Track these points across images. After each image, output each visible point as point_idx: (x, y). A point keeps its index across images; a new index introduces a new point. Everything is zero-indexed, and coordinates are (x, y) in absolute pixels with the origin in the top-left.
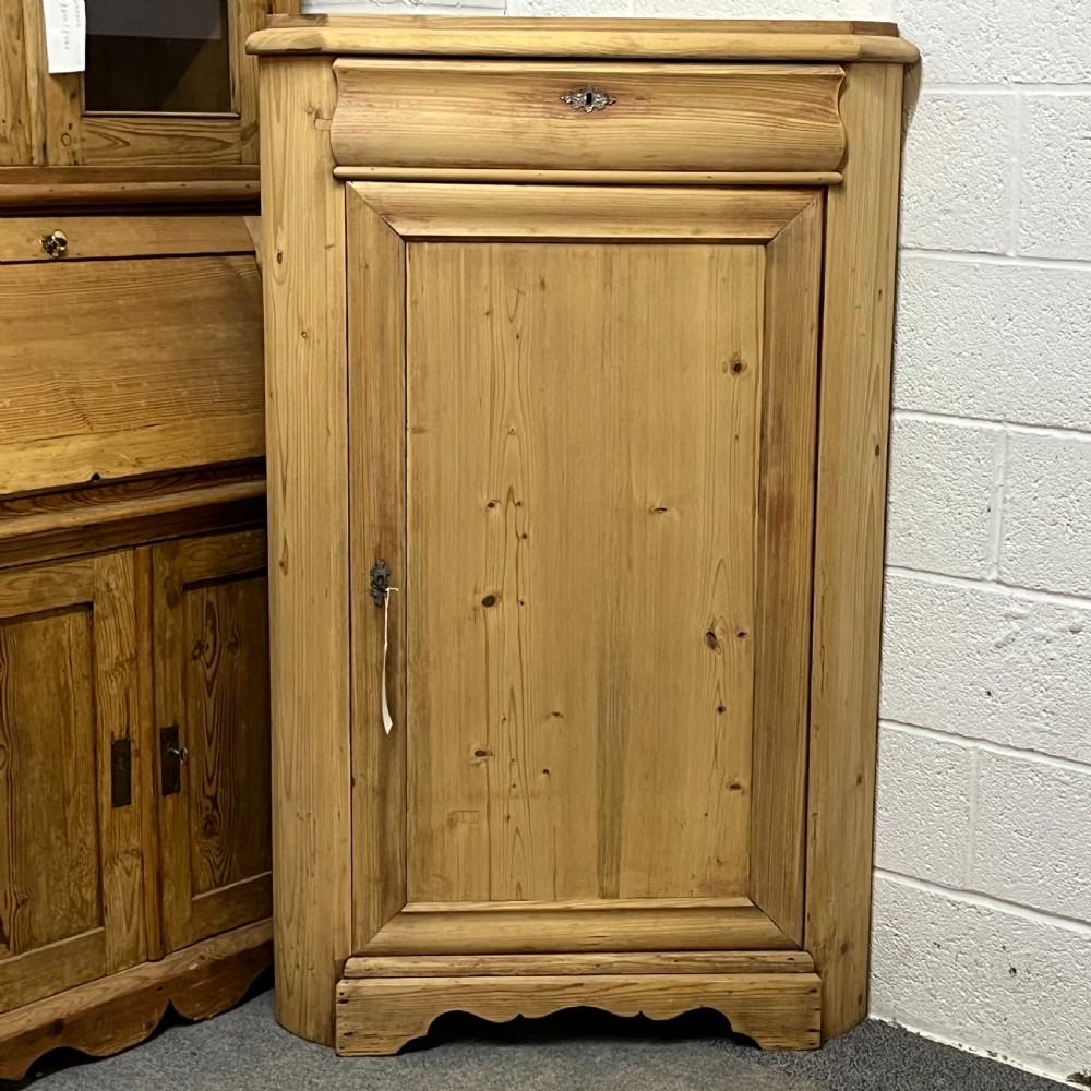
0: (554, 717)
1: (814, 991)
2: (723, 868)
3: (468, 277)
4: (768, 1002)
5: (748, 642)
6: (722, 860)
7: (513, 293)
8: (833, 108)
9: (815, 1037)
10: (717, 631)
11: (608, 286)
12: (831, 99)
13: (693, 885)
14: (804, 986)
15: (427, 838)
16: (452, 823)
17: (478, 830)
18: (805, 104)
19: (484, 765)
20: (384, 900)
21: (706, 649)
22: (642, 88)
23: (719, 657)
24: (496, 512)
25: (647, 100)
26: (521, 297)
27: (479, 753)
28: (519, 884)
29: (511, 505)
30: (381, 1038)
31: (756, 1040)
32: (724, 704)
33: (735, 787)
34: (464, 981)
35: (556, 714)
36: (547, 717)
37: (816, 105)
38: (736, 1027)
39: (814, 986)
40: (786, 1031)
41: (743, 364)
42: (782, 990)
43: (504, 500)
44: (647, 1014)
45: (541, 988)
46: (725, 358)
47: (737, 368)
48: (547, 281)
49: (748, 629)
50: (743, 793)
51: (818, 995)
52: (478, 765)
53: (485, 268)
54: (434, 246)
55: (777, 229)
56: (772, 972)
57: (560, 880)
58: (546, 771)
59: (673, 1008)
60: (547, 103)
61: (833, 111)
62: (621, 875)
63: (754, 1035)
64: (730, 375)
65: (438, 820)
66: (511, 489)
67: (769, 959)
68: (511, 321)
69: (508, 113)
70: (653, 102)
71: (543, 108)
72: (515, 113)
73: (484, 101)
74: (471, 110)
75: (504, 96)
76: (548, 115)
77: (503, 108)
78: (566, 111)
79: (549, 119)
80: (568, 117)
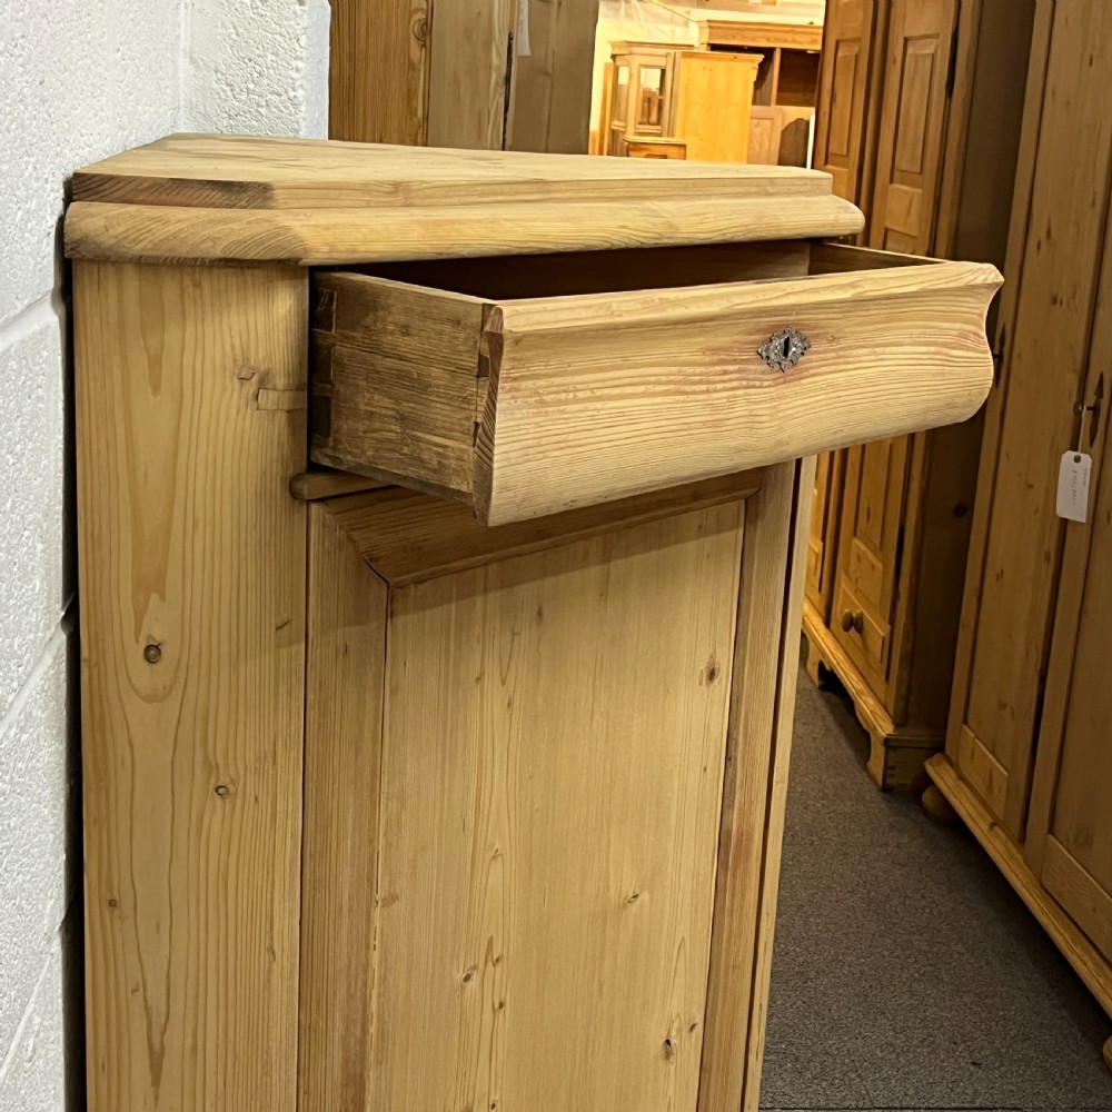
24: (473, 983)
29: (490, 964)
43: (481, 963)
60: (743, 361)
66: (490, 942)
69: (703, 387)
70: (844, 344)
71: (739, 371)
72: (711, 387)
73: (675, 369)
74: (663, 388)
75: (698, 358)
76: (744, 383)
77: (697, 378)
78: (763, 373)
79: (748, 391)
80: (766, 383)
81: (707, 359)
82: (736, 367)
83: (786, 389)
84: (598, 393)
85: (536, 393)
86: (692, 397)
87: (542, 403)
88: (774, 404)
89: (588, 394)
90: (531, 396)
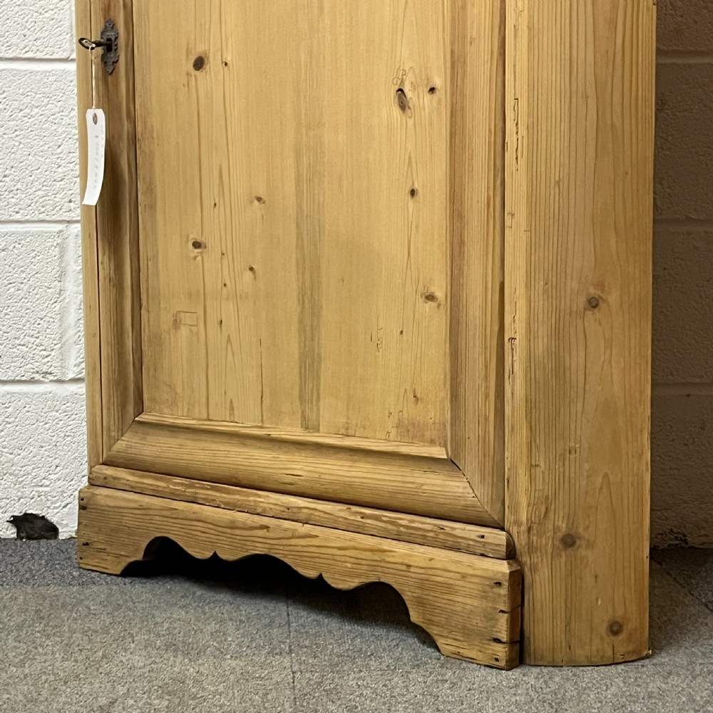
0: (256, 202)
1: (499, 584)
2: (420, 405)
4: (449, 588)
5: (440, 100)
6: (419, 395)
9: (501, 651)
10: (407, 89)
13: (390, 424)
14: (490, 575)
15: (158, 340)
16: (176, 324)
17: (198, 333)
19: (199, 258)
20: (123, 406)
21: (396, 111)
23: (411, 122)
27: (197, 245)
28: (231, 401)
30: (109, 554)
31: (436, 638)
32: (416, 186)
33: (430, 298)
34: (175, 504)
35: (259, 199)
36: (252, 202)
38: (414, 617)
39: (499, 578)
40: (467, 633)
42: (464, 576)
44: (326, 577)
45: (233, 526)
49: (438, 82)
50: (439, 305)
51: (504, 591)
52: (195, 258)
56: (458, 550)
57: (267, 402)
58: (251, 269)
59: (352, 575)
62: (321, 403)
63: (433, 631)
65: (166, 321)
67: (457, 533)
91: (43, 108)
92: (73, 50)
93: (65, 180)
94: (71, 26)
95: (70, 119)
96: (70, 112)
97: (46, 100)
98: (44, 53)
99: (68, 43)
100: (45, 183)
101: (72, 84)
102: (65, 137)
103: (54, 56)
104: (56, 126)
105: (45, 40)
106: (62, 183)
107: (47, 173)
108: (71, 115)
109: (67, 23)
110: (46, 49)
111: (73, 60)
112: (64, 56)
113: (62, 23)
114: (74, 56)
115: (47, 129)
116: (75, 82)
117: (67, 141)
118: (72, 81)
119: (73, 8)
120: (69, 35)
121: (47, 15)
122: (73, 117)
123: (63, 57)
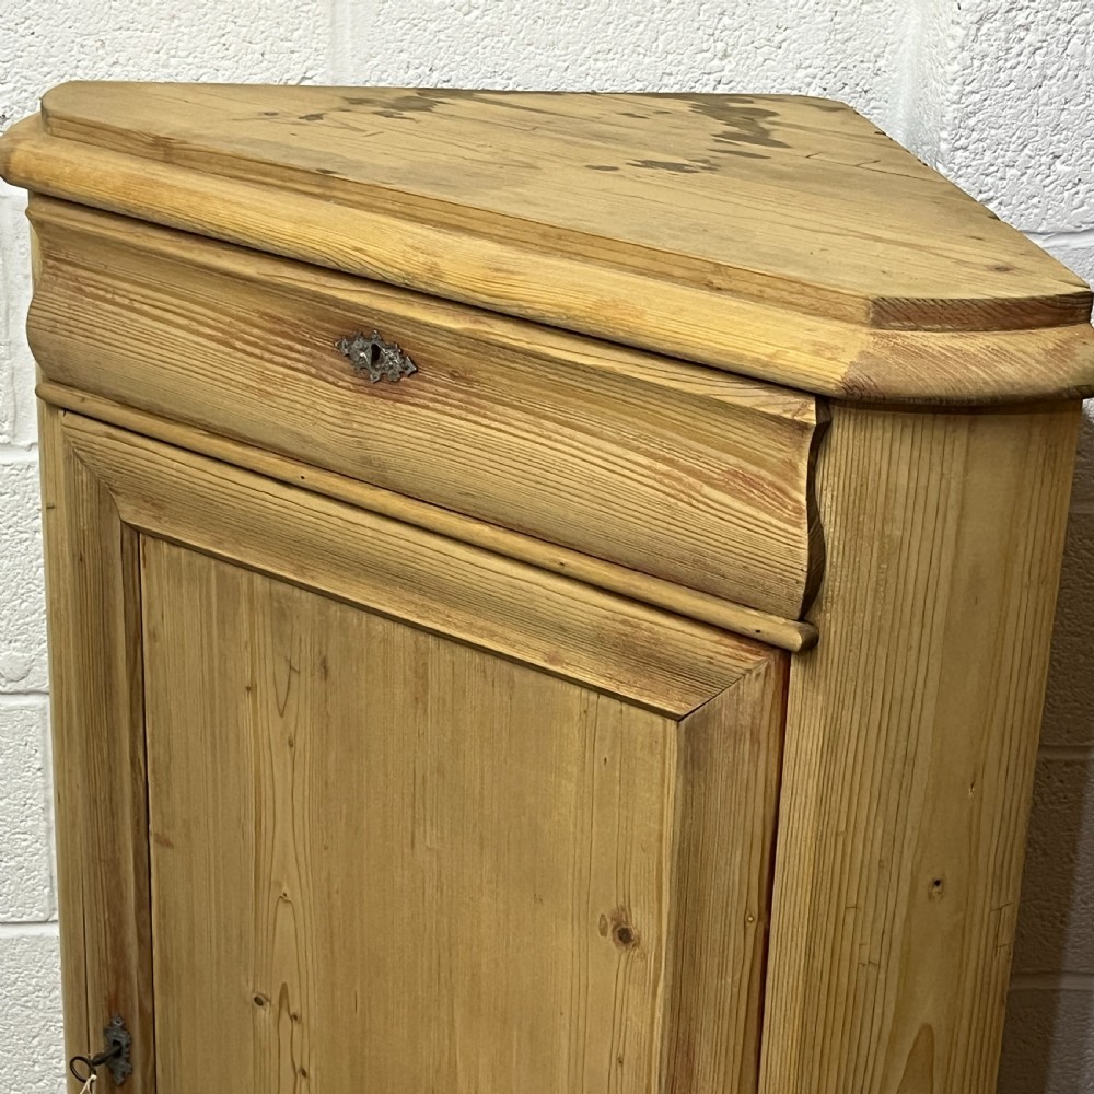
3: (222, 622)
7: (284, 668)
8: (797, 489)
11: (420, 705)
12: (794, 468)
18: (744, 464)
22: (459, 359)
24: (265, 1014)
25: (470, 382)
26: (294, 675)
29: (285, 1017)
37: (763, 473)
41: (635, 932)
43: (275, 1000)
46: (606, 909)
47: (624, 936)
48: (331, 664)
53: (244, 608)
54: (175, 551)
55: (696, 701)
60: (315, 347)
61: (795, 494)
64: (613, 945)
66: (284, 987)
68: (282, 715)
69: (257, 352)
70: (477, 389)
71: (310, 355)
72: (267, 355)
73: (227, 319)
74: (208, 331)
75: (255, 318)
76: (313, 370)
77: (252, 339)
78: (343, 371)
79: (313, 380)
80: (341, 383)
81: (270, 325)
82: (307, 349)
83: (369, 402)
84: (136, 305)
85: (77, 280)
86: (239, 355)
87: (80, 290)
88: (346, 410)
89: (126, 302)
90: (70, 280)
91: (9, 989)
92: (54, 909)
93: (45, 1081)
94: (51, 877)
95: (51, 1001)
96: (50, 992)
97: (13, 977)
98: (10, 914)
99: (46, 901)
100: (15, 1086)
101: (54, 954)
102: (44, 1026)
103: (25, 919)
104: (28, 1012)
105: (9, 897)
106: (41, 1084)
107: (16, 1073)
108: (52, 996)
109: (45, 875)
110: (12, 909)
111: (54, 922)
112: (42, 916)
113: (36, 873)
114: (56, 916)
115: (15, 1015)
116: (57, 952)
117: (47, 1030)
118: (53, 951)
119: (54, 852)
120: (47, 890)
121: (12, 863)
122: (56, 998)
123: (38, 919)
